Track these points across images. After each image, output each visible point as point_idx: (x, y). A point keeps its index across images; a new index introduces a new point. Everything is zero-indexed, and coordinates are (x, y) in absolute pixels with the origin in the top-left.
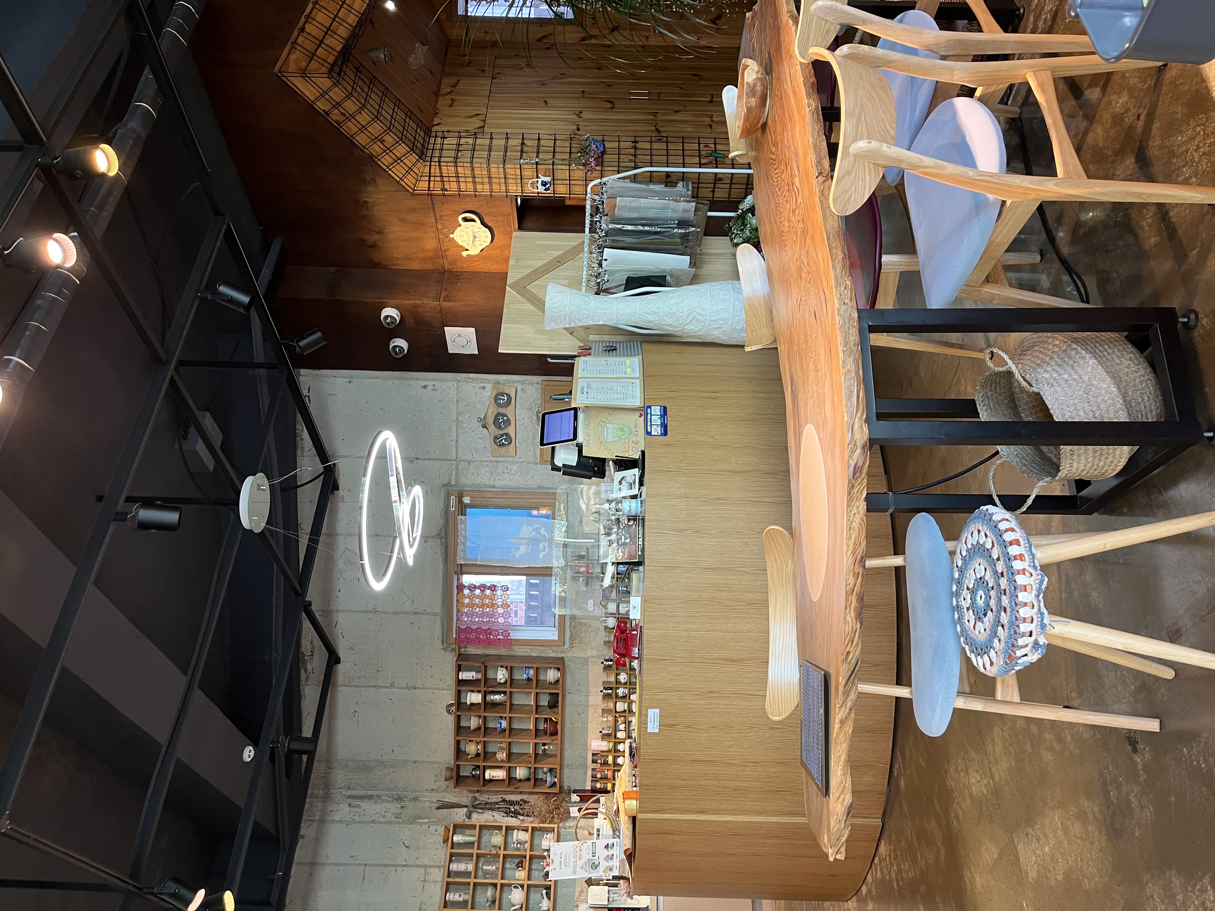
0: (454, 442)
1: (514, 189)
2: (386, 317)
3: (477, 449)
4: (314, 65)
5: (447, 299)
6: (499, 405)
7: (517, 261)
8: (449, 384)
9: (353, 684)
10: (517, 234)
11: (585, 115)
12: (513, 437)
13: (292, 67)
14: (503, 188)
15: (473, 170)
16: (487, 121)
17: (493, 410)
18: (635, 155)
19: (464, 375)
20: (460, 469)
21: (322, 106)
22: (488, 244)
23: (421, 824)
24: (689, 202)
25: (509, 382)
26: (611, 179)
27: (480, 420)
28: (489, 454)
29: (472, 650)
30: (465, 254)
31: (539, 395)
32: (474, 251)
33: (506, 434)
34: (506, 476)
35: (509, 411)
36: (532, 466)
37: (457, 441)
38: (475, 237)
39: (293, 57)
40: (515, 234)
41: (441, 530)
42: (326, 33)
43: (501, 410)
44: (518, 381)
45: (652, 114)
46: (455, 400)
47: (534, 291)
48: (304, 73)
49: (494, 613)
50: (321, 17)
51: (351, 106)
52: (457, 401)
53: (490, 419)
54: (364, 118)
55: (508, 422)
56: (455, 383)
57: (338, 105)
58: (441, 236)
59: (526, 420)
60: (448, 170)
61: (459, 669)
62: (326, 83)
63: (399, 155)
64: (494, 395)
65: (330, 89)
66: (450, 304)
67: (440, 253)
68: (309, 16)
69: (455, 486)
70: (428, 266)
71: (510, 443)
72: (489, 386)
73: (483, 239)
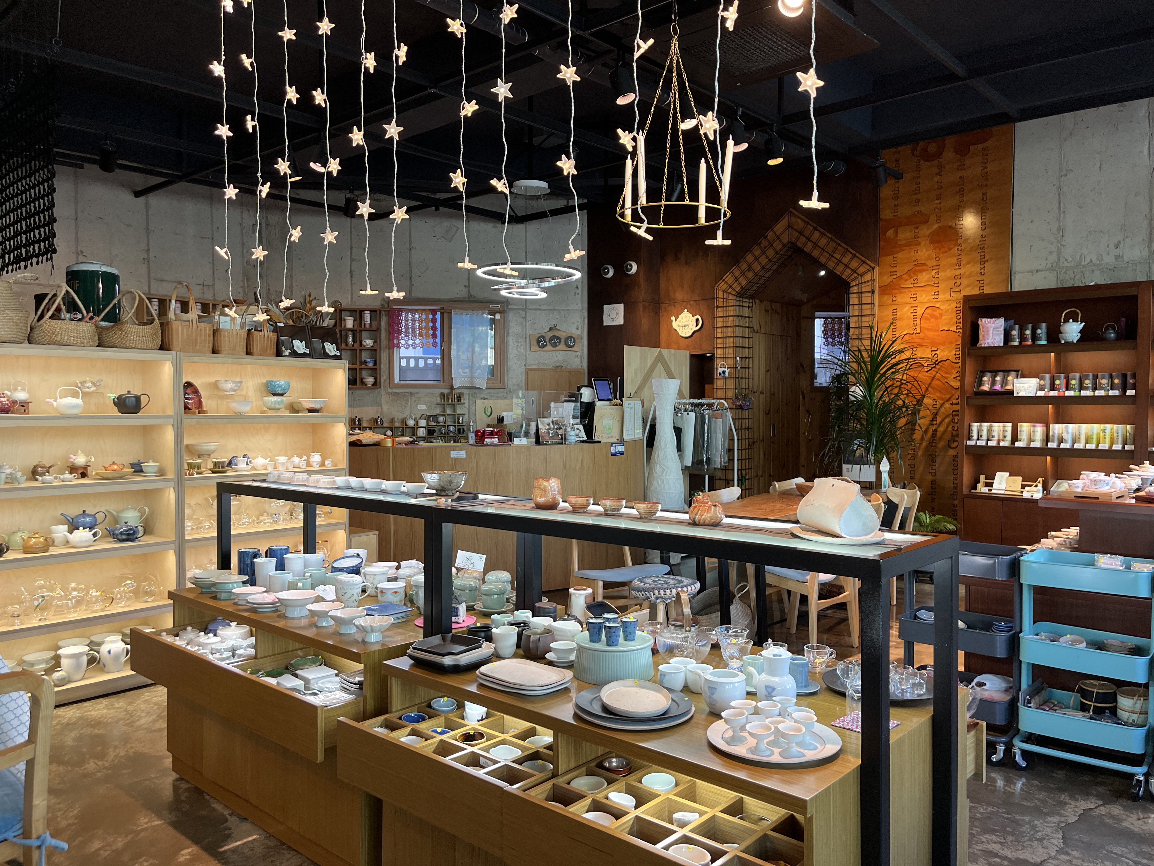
0: (539, 308)
1: (719, 353)
2: (631, 266)
3: (534, 324)
4: (796, 234)
5: (644, 307)
6: (566, 339)
7: (673, 355)
8: (580, 305)
9: (353, 230)
10: (688, 353)
11: (762, 396)
12: (545, 349)
13: (793, 219)
14: (719, 346)
15: (730, 327)
16: (758, 334)
17: (563, 335)
18: (741, 429)
19: (586, 314)
20: (520, 311)
21: (770, 235)
22: (680, 334)
23: (243, 281)
24: (721, 463)
25: (582, 347)
26: (729, 415)
27: (555, 326)
28: (531, 332)
29: (384, 321)
30: (673, 318)
31: (574, 367)
32: (675, 325)
33: (546, 345)
34: (516, 344)
35: (562, 346)
36: (523, 363)
37: (540, 309)
38: (685, 326)
39: (800, 221)
40: (688, 352)
41: (475, 297)
42: (814, 243)
43: (563, 341)
44: (583, 353)
45: (763, 438)
46: (569, 308)
47: (658, 367)
48: (790, 226)
49: (415, 336)
50: (823, 242)
51: (771, 253)
52: (568, 310)
53: (557, 334)
54: (763, 260)
55: (555, 345)
56: (580, 308)
57: (771, 244)
58: (684, 303)
59: (556, 359)
60: (731, 311)
61: (372, 311)
62: (785, 239)
63: (740, 280)
64: (573, 336)
65: (781, 241)
66: (641, 309)
67: (672, 302)
68: (824, 234)
69: (507, 308)
70: (662, 293)
71: (540, 347)
72: (579, 332)
73: (684, 331)
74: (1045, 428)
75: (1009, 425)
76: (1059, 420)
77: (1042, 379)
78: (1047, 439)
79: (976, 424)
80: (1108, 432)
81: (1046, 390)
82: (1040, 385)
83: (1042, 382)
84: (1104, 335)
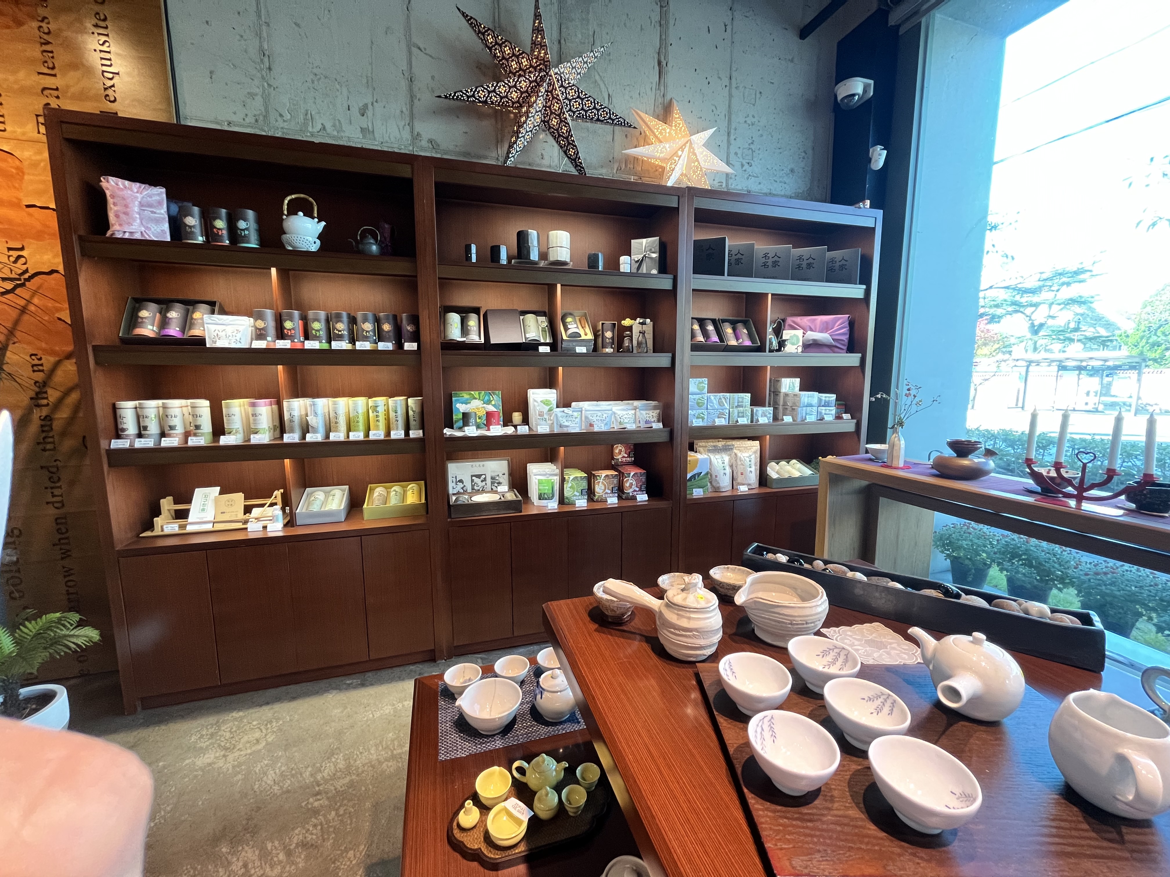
74: (275, 407)
75: (204, 405)
76: (297, 393)
77: (259, 316)
78: (281, 427)
79: (131, 404)
80: (381, 409)
81: (269, 339)
82: (256, 328)
83: (260, 324)
84: (361, 246)
